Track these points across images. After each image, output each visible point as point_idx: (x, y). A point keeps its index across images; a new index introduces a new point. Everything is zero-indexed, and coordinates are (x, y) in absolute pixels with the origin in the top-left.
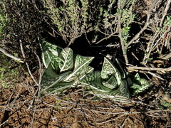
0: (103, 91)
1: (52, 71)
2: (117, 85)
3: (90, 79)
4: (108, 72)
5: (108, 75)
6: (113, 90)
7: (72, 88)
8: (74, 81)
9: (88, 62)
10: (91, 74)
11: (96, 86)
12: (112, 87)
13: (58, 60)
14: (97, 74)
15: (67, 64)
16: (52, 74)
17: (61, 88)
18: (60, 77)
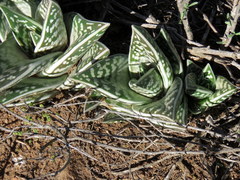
0: (129, 102)
1: (15, 52)
2: (163, 89)
3: (100, 74)
4: (143, 60)
5: (143, 65)
6: (153, 99)
7: (63, 91)
8: (67, 75)
9: (96, 33)
10: (102, 62)
11: (112, 91)
12: (150, 93)
13: (30, 24)
14: (119, 61)
15: (48, 35)
16: (14, 58)
17: (35, 92)
18: (32, 67)
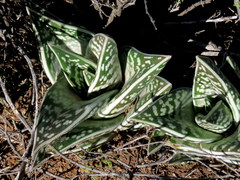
0: (197, 140)
1: (67, 94)
2: (233, 122)
3: (163, 111)
4: (209, 92)
5: (209, 97)
6: (224, 135)
7: (121, 132)
8: (124, 114)
9: (156, 68)
10: (164, 98)
11: (178, 129)
12: (220, 128)
13: (82, 63)
14: (182, 96)
15: (103, 73)
16: (67, 100)
17: (92, 136)
18: (88, 109)
